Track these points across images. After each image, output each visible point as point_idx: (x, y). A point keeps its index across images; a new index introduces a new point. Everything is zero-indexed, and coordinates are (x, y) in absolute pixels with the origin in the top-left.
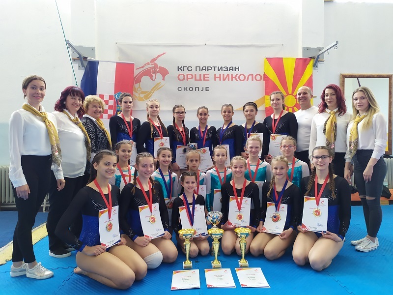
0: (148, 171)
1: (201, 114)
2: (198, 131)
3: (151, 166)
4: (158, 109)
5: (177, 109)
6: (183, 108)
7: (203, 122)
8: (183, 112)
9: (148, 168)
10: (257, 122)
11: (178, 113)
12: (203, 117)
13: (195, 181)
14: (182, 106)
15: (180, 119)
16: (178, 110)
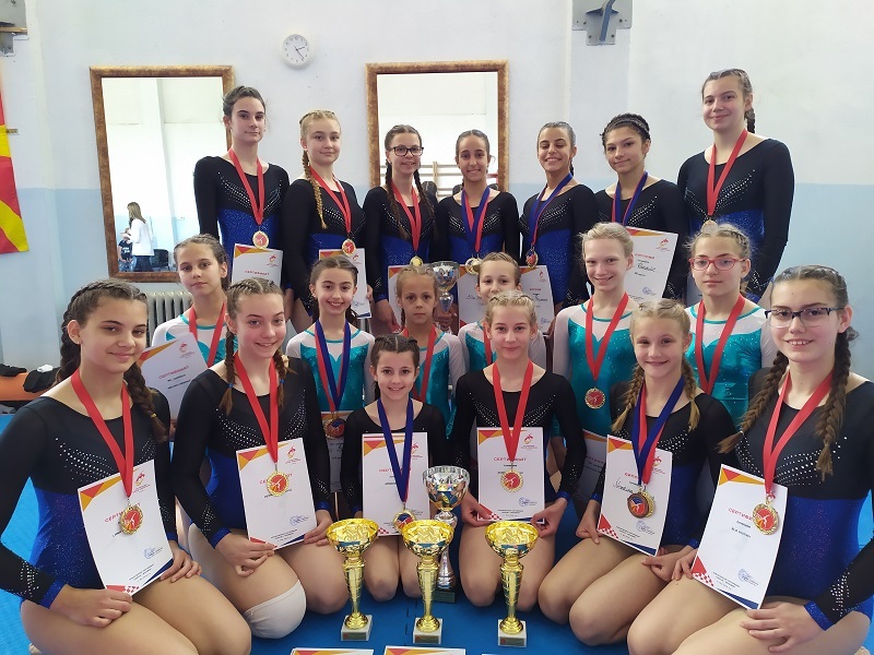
0: (268, 338)
1: (466, 155)
2: (461, 209)
3: (276, 321)
4: (338, 143)
5: (397, 137)
6: (415, 136)
7: (473, 179)
8: (414, 149)
9: (266, 328)
10: (655, 176)
11: (401, 149)
12: (473, 161)
13: (411, 366)
14: (412, 130)
15: (404, 171)
16: (399, 140)
